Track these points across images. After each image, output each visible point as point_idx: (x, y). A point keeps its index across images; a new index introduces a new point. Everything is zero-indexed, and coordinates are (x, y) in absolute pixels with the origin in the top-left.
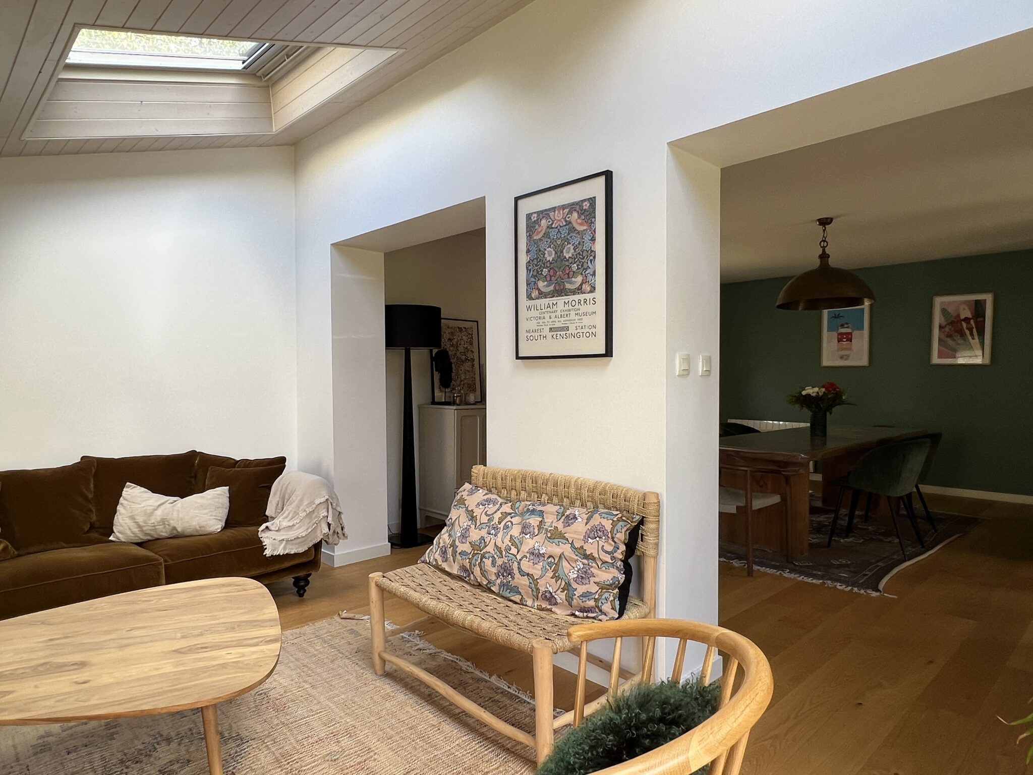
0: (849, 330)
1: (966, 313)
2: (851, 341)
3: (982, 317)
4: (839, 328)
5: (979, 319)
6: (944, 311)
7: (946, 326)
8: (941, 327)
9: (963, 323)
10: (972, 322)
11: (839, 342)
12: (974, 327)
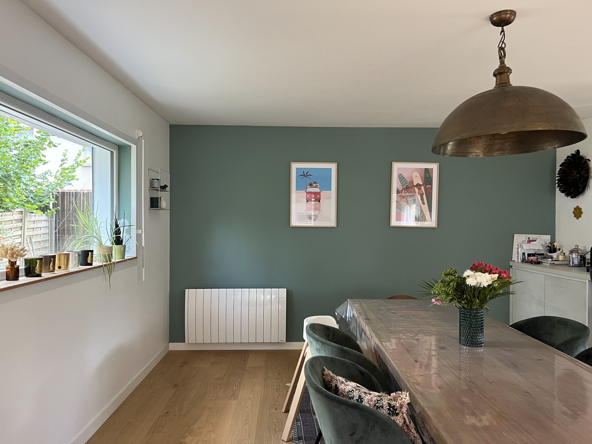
0: (317, 190)
1: (418, 180)
2: (319, 201)
3: (430, 184)
4: (308, 187)
5: (427, 186)
6: (401, 178)
7: (402, 190)
8: (398, 192)
9: (415, 188)
10: (422, 188)
11: (307, 201)
12: (424, 193)
